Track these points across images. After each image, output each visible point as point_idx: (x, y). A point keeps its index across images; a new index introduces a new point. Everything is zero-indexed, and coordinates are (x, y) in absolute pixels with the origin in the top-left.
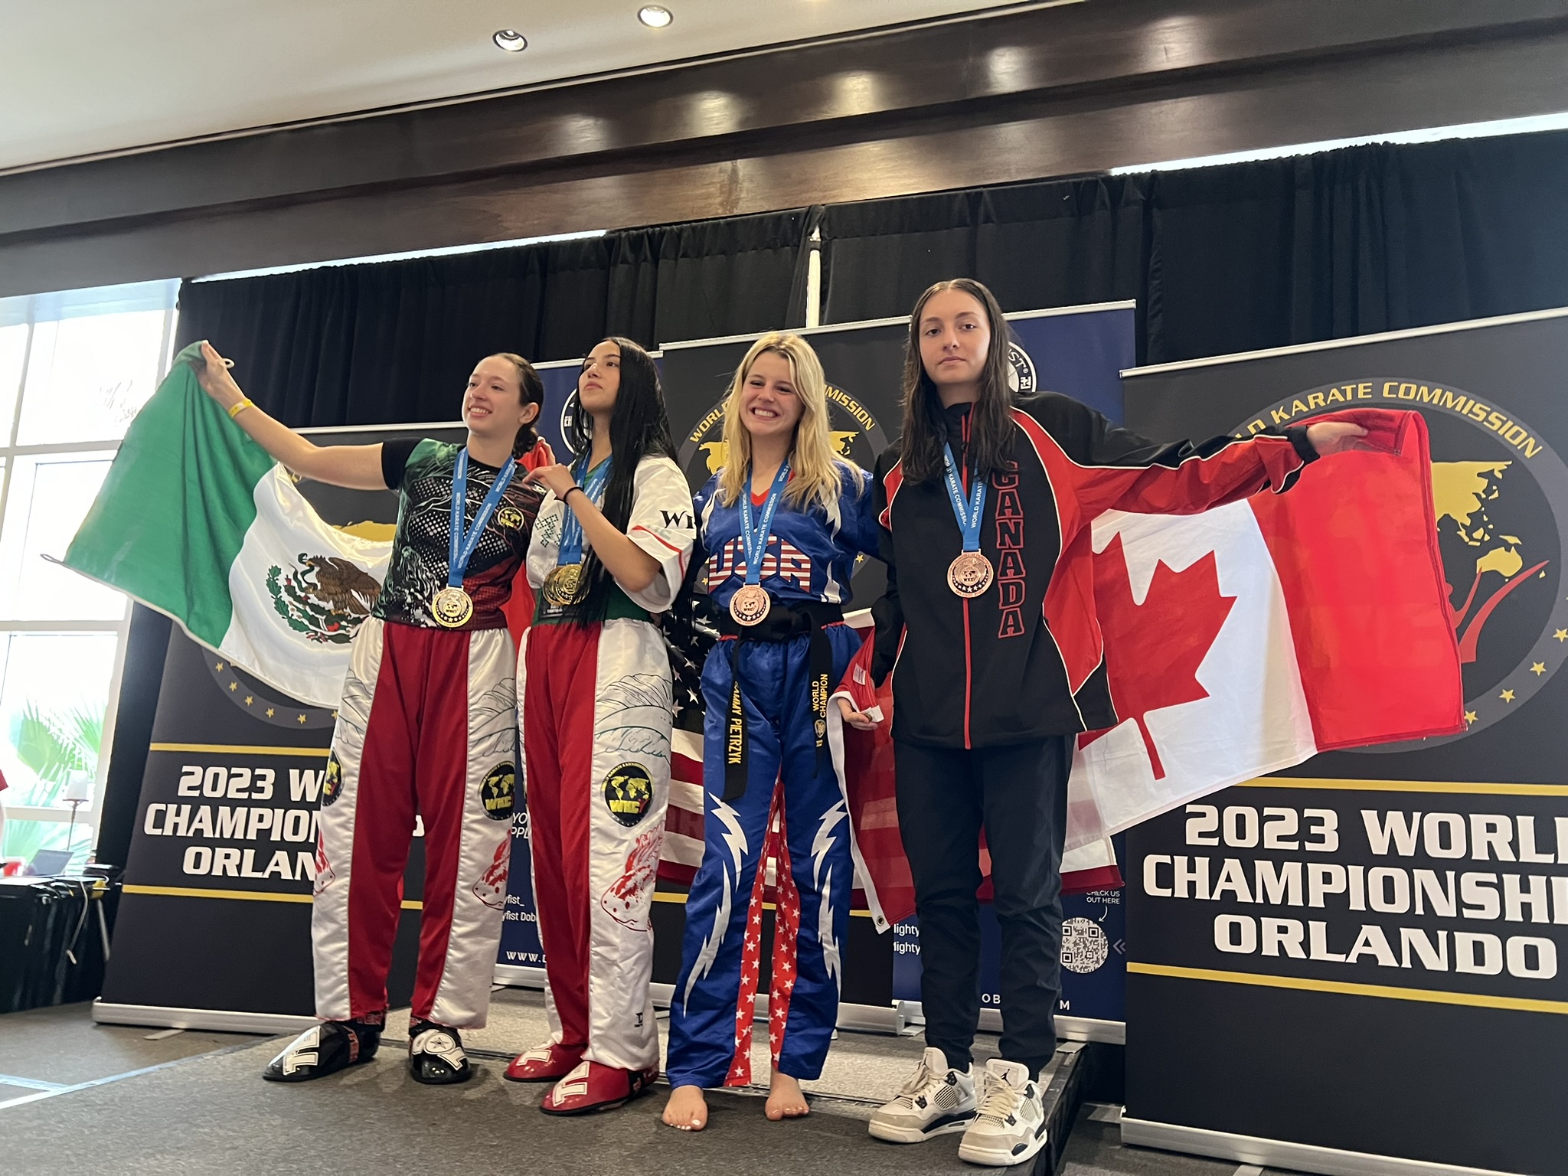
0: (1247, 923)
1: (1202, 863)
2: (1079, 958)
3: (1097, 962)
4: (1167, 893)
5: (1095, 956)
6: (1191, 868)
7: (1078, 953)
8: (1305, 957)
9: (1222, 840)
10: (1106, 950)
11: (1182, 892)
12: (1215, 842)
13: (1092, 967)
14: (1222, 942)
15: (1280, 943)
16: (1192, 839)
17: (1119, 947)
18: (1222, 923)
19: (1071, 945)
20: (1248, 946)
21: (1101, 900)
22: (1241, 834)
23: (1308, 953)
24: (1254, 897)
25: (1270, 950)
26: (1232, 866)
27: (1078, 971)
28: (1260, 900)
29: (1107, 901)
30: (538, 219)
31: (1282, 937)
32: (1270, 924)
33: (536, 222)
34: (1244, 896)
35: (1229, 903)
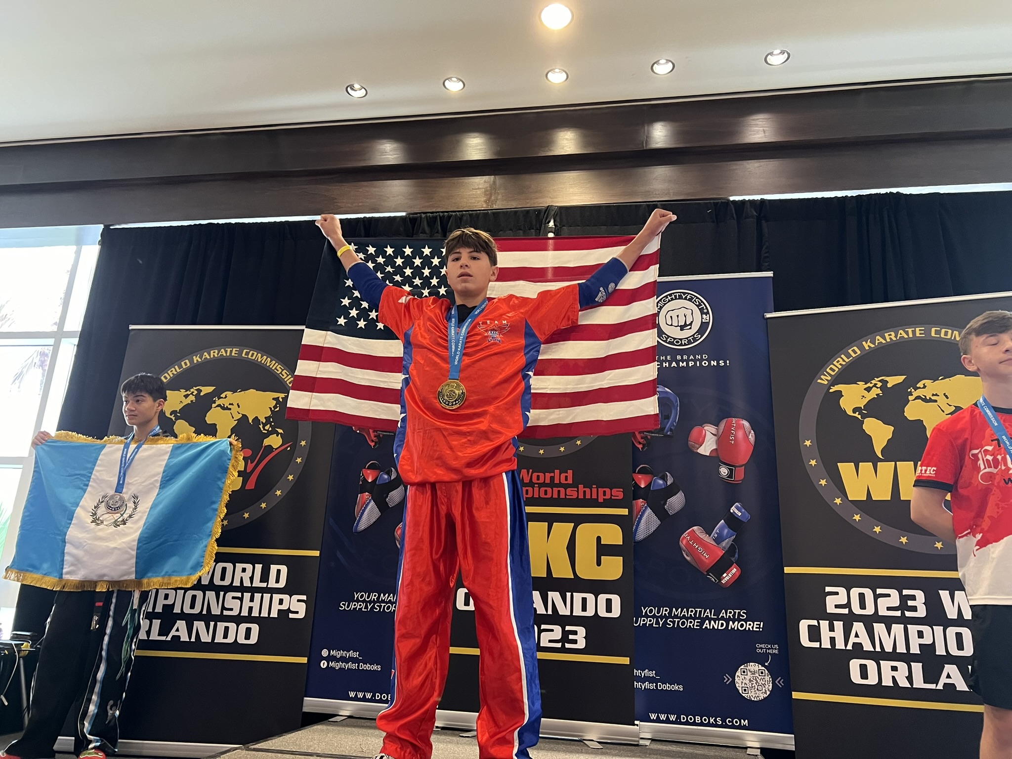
0: (871, 665)
1: (839, 625)
2: (753, 691)
3: (766, 693)
4: (817, 645)
5: (764, 689)
6: (832, 629)
7: (752, 687)
8: (910, 686)
9: (850, 610)
10: (771, 685)
11: (826, 644)
12: (846, 611)
13: (762, 696)
14: (856, 677)
15: (893, 677)
16: (831, 609)
17: (780, 682)
18: (855, 665)
19: (747, 682)
20: (872, 680)
21: (766, 651)
22: (863, 606)
23: (911, 683)
24: (874, 647)
25: (887, 682)
26: (858, 627)
27: (753, 699)
28: (878, 649)
29: (770, 651)
30: (362, 202)
31: (894, 673)
32: (886, 665)
33: (360, 204)
34: (868, 647)
35: (858, 651)
